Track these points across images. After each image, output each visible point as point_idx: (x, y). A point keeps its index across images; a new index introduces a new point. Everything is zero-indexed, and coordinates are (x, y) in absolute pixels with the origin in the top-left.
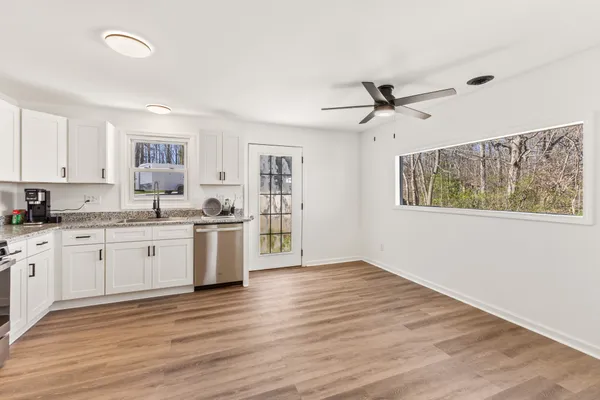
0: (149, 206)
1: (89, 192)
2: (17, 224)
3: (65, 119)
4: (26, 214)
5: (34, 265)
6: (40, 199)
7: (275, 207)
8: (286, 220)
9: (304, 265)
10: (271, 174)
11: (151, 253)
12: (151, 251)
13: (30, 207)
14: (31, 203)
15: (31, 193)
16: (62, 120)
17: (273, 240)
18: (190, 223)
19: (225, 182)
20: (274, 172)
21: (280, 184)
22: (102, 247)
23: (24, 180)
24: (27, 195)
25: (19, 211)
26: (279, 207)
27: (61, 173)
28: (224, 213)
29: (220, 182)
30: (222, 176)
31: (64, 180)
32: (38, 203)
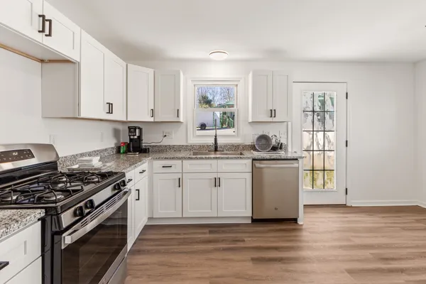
0: (211, 141)
1: (166, 129)
2: (124, 153)
3: (153, 70)
4: (128, 146)
5: (138, 190)
6: (137, 134)
7: (318, 144)
8: (329, 157)
9: (348, 205)
10: (313, 111)
11: (217, 184)
12: (217, 183)
13: (131, 140)
14: (132, 137)
15: (132, 129)
16: (151, 71)
17: (315, 176)
18: (249, 158)
19: (274, 120)
20: (317, 109)
21: (323, 121)
22: (180, 176)
23: (129, 120)
24: (130, 132)
25: (125, 143)
26: (321, 143)
27: (150, 113)
28: (274, 149)
29: (270, 120)
30: (273, 113)
31: (152, 120)
32: (136, 137)
